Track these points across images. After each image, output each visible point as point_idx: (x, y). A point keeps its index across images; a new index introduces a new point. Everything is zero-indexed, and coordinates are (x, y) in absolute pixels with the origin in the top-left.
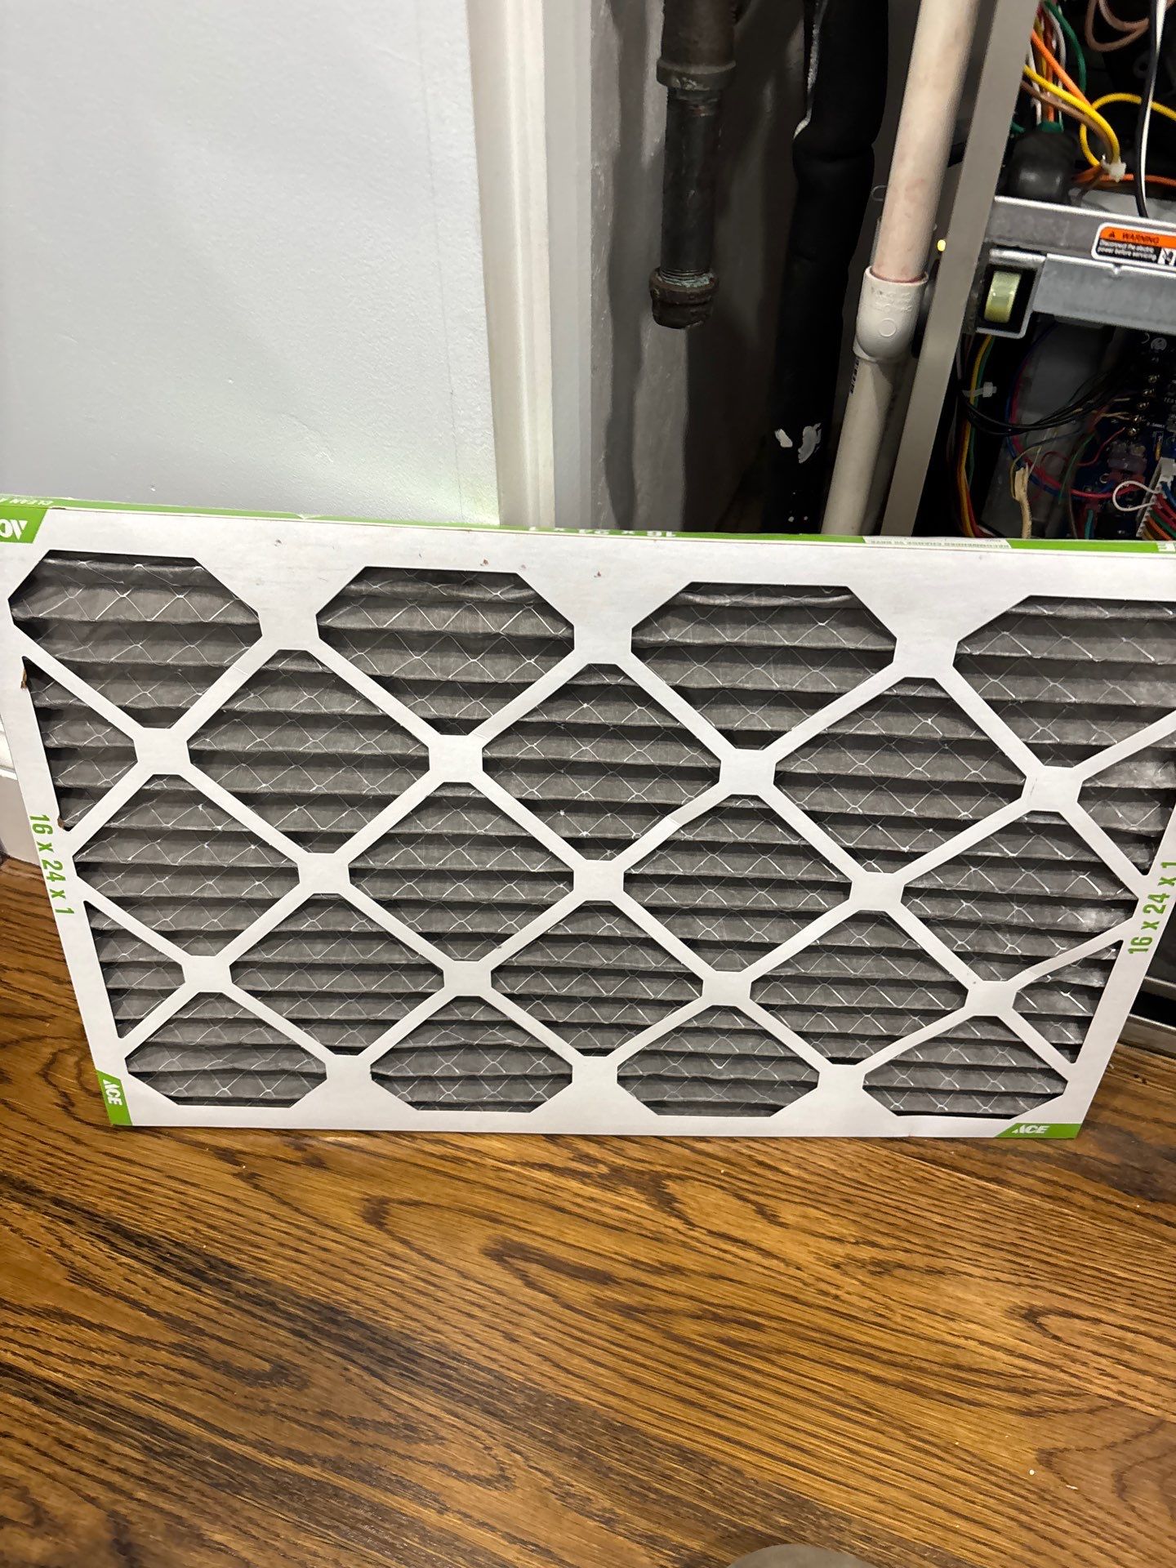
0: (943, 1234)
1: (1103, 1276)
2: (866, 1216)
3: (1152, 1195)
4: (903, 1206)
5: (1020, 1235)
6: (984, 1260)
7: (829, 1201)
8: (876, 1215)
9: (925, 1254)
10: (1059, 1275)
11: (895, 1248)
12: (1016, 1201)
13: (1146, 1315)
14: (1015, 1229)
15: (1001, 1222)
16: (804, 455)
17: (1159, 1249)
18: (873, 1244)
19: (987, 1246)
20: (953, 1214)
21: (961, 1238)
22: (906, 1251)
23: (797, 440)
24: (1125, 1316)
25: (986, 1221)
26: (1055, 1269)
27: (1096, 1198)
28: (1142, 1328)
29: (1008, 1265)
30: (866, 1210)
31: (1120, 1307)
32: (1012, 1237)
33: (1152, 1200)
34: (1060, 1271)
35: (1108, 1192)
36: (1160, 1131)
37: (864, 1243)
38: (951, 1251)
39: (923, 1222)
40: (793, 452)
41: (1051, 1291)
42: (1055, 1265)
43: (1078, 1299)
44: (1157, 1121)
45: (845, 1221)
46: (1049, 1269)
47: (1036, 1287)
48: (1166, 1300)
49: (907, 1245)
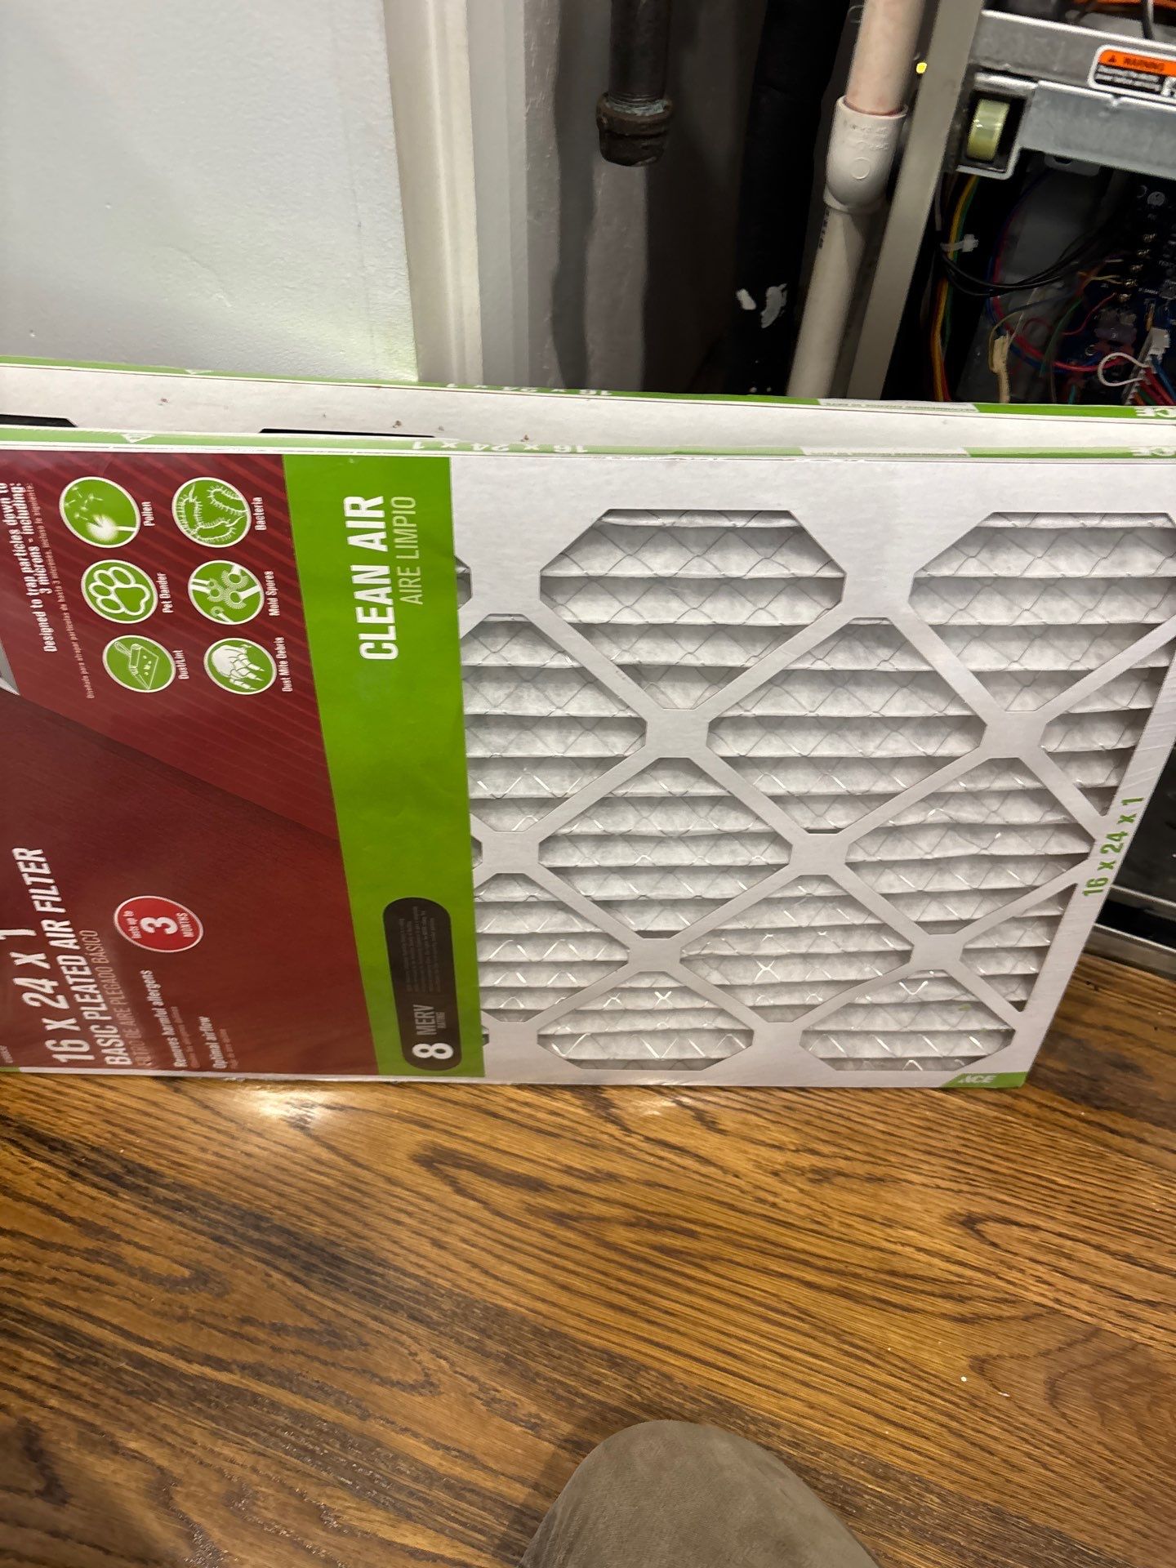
0: (885, 1142)
1: (1044, 1183)
2: (808, 1123)
3: (1098, 1103)
4: (846, 1114)
5: (963, 1142)
6: (926, 1167)
7: (770, 1108)
8: (818, 1122)
9: (865, 1162)
10: (999, 1181)
11: (835, 1156)
12: (961, 1108)
13: (1086, 1222)
14: (958, 1137)
15: (944, 1130)
16: (768, 318)
17: (1102, 1157)
18: (813, 1152)
19: (930, 1153)
20: (897, 1122)
21: (902, 1145)
22: (847, 1158)
23: (761, 303)
24: (1065, 1224)
25: (930, 1129)
26: (995, 1176)
27: (1041, 1105)
28: (1081, 1235)
29: (950, 1172)
30: (807, 1117)
31: (1059, 1215)
32: (955, 1144)
33: (1098, 1108)
34: (1001, 1178)
35: (1053, 1100)
36: (1108, 1038)
37: (805, 1151)
38: (893, 1159)
39: (865, 1130)
40: (755, 315)
41: (991, 1198)
42: (996, 1172)
43: (1017, 1206)
44: (1107, 1029)
45: (785, 1129)
46: (989, 1175)
47: (976, 1194)
48: (1106, 1208)
49: (849, 1153)
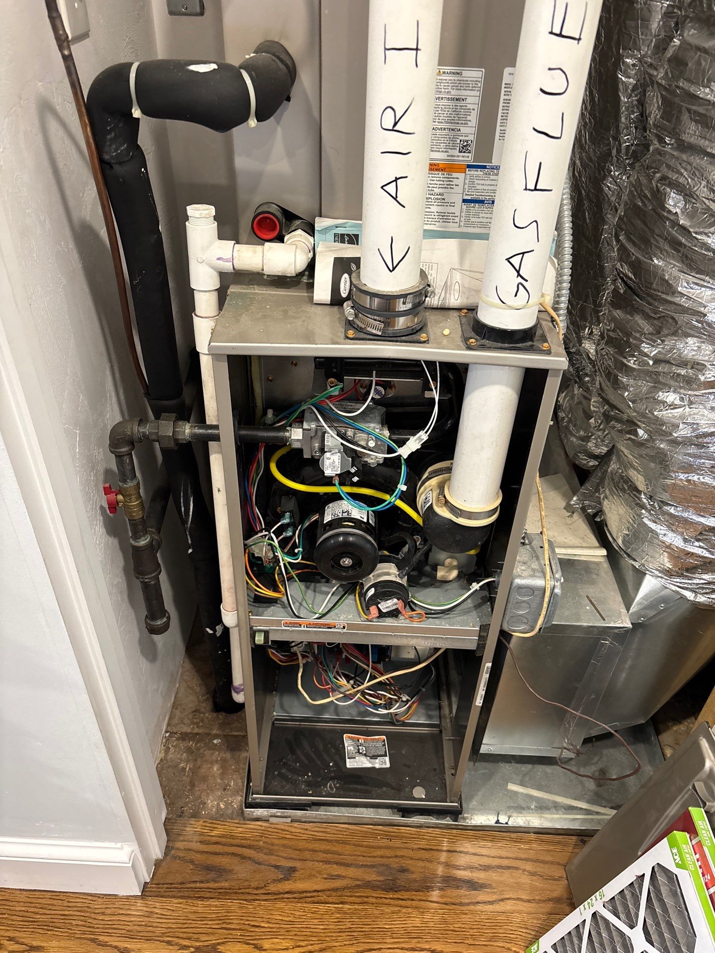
0: (324, 933)
1: (381, 930)
2: (296, 935)
3: (396, 889)
4: (309, 926)
5: (351, 923)
6: (340, 938)
7: (281, 933)
8: (299, 933)
9: (318, 944)
10: (366, 936)
11: (307, 945)
12: (349, 909)
13: (397, 940)
14: (350, 922)
15: (344, 920)
16: (218, 634)
17: (399, 911)
18: (299, 946)
19: (340, 932)
20: (327, 923)
21: (331, 932)
22: (312, 945)
23: (215, 631)
24: (390, 943)
25: (339, 922)
26: (364, 933)
27: (377, 898)
28: (396, 946)
29: (348, 937)
30: (295, 932)
31: (388, 941)
32: (349, 925)
33: (396, 891)
34: (367, 933)
35: (381, 894)
36: (397, 860)
37: (296, 947)
38: (327, 939)
39: (316, 930)
40: (214, 634)
41: (364, 943)
42: (365, 931)
43: (374, 942)
44: (396, 856)
45: (288, 940)
46: (362, 933)
47: (358, 943)
48: (403, 932)
49: (312, 942)
